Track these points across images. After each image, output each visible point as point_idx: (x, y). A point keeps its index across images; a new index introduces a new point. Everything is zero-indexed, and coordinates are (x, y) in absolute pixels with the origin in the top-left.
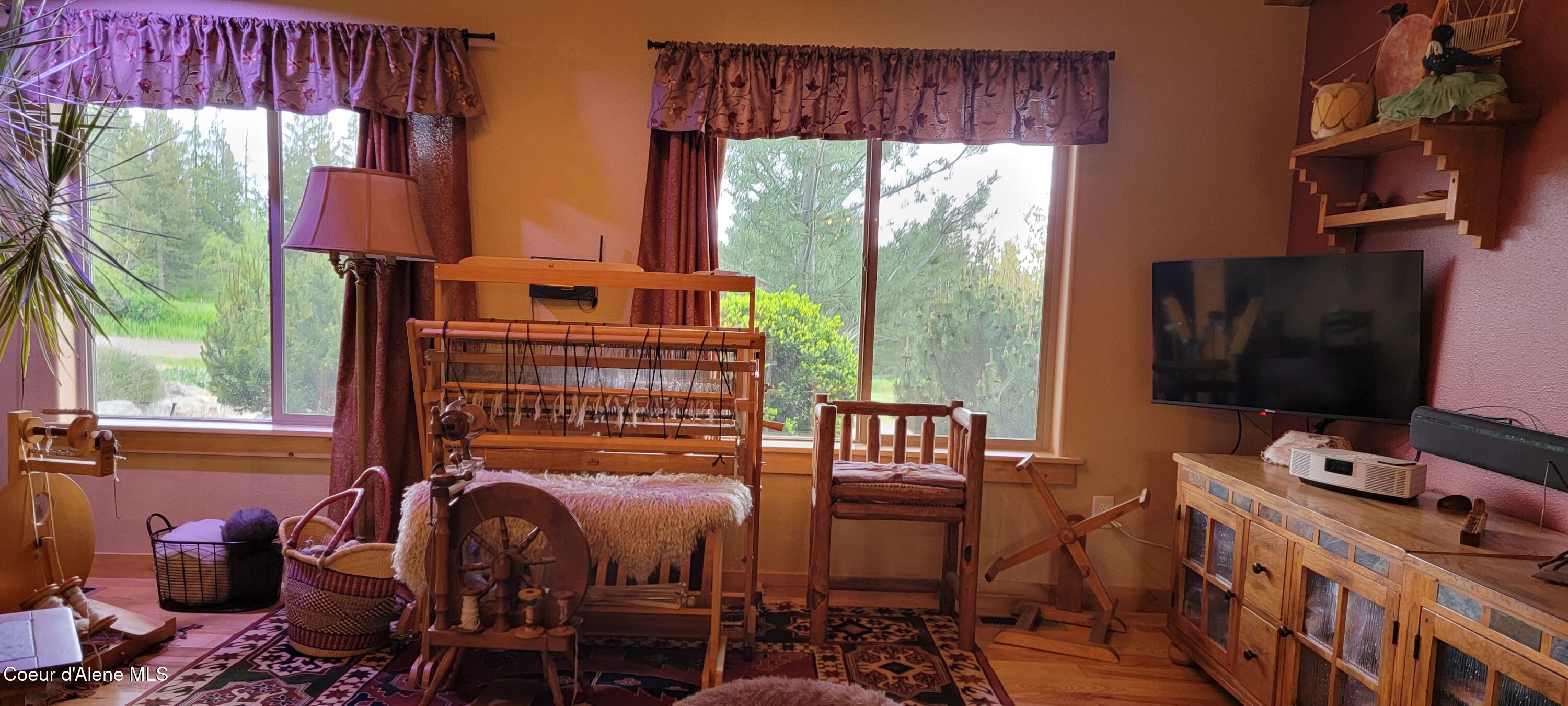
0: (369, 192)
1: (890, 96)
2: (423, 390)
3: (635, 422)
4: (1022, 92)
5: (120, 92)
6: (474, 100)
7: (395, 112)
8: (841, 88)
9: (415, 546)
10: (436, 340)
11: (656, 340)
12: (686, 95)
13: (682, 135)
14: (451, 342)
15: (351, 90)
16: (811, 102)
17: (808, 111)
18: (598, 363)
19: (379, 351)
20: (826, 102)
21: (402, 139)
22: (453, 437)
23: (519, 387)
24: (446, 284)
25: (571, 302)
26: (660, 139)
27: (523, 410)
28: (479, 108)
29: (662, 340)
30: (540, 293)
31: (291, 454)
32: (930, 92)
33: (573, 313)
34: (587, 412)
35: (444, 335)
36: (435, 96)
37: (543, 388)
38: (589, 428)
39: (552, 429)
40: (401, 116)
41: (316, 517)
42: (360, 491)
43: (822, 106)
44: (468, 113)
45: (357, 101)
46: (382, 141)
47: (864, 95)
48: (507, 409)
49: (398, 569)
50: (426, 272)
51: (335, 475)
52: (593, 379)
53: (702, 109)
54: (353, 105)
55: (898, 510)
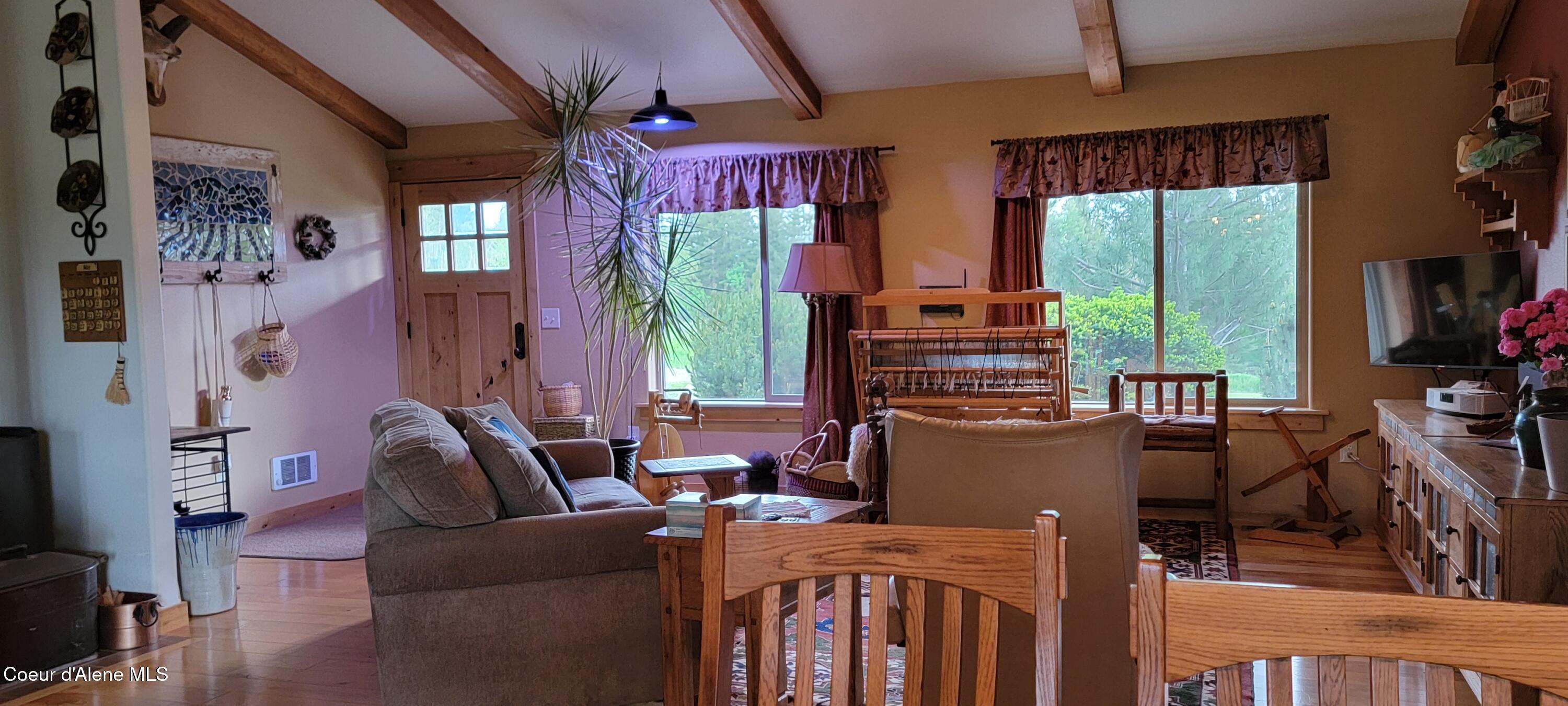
0: (825, 256)
1: (1161, 159)
2: (858, 373)
3: (985, 389)
4: (1259, 149)
5: (683, 205)
6: (883, 190)
7: (836, 202)
8: (1126, 157)
9: (859, 460)
10: (864, 342)
11: (995, 336)
12: (1017, 174)
13: (1015, 201)
14: (873, 342)
15: (810, 192)
16: (1105, 169)
17: (1102, 175)
18: (960, 352)
19: (829, 351)
20: (1114, 169)
21: (840, 218)
22: (879, 395)
23: (914, 369)
24: (869, 308)
25: (947, 314)
26: (1001, 204)
27: (916, 384)
28: (885, 194)
29: (1000, 335)
30: (927, 310)
31: (778, 420)
32: (1191, 154)
33: (947, 321)
34: (956, 384)
35: (870, 338)
36: (859, 191)
37: (928, 369)
38: (958, 393)
39: (935, 394)
40: (839, 205)
41: (800, 452)
42: (825, 434)
43: (1111, 172)
44: (879, 198)
45: (815, 199)
46: (829, 221)
47: (1142, 160)
48: (907, 384)
49: (850, 474)
50: (856, 301)
51: (806, 431)
52: (958, 363)
53: (1028, 182)
54: (812, 201)
55: (1166, 443)
